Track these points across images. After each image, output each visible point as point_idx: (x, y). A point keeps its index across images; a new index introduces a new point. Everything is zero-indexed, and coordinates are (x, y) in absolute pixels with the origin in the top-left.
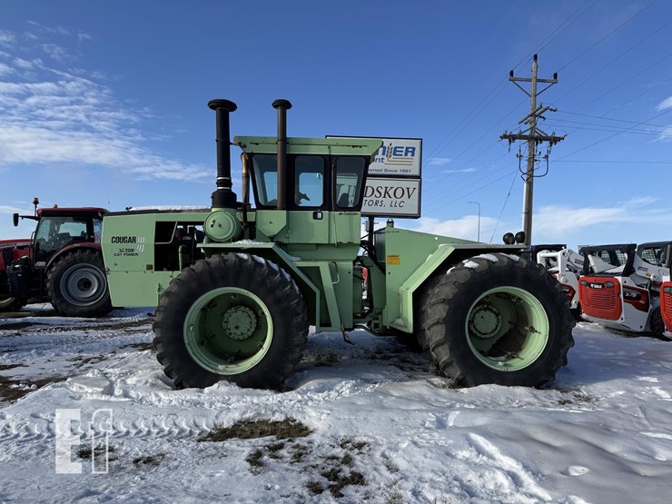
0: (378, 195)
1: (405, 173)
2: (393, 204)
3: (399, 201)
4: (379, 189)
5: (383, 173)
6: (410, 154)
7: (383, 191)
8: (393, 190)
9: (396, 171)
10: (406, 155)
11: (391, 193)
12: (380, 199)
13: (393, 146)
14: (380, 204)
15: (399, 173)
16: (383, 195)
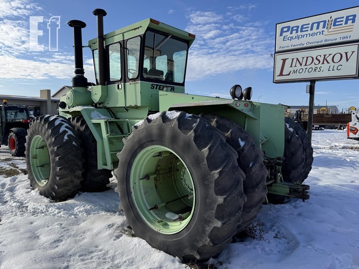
0: (317, 62)
1: (345, 40)
2: (331, 69)
3: (336, 65)
4: (319, 58)
5: (323, 43)
6: (350, 22)
7: (321, 59)
8: (332, 56)
9: (336, 39)
10: (346, 23)
11: (329, 59)
12: (318, 66)
13: (333, 18)
14: (318, 69)
15: (338, 41)
16: (321, 62)
